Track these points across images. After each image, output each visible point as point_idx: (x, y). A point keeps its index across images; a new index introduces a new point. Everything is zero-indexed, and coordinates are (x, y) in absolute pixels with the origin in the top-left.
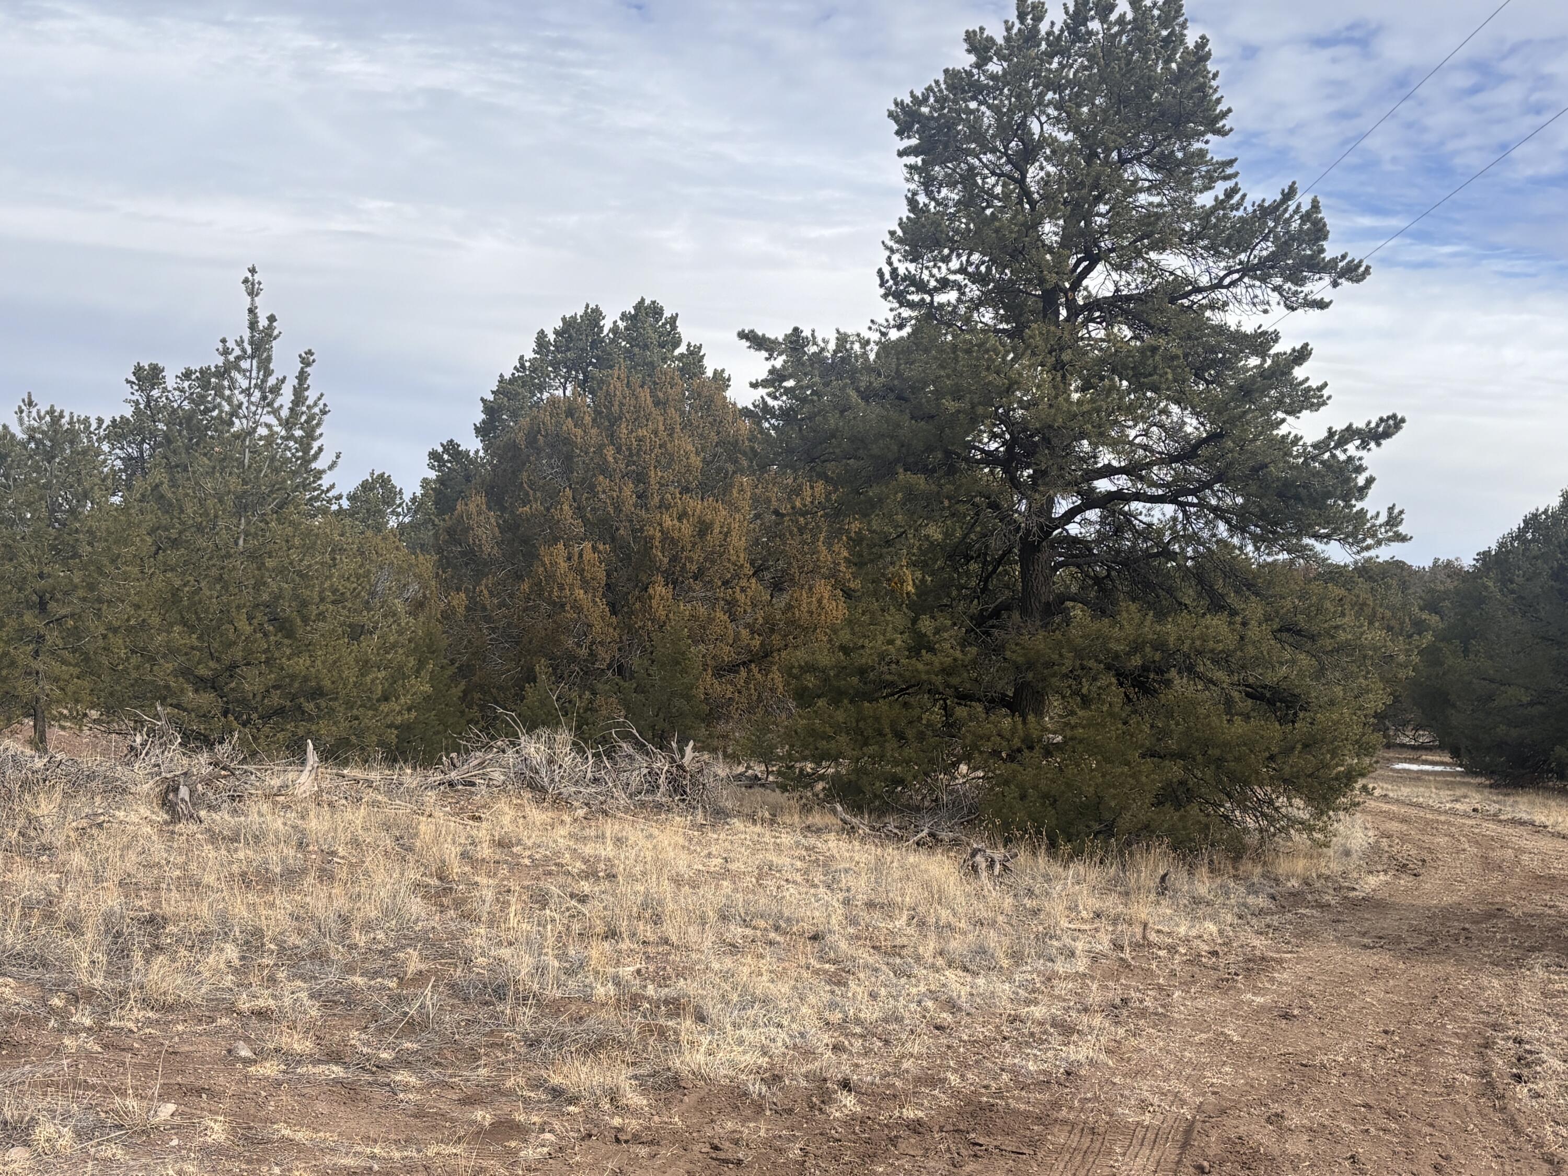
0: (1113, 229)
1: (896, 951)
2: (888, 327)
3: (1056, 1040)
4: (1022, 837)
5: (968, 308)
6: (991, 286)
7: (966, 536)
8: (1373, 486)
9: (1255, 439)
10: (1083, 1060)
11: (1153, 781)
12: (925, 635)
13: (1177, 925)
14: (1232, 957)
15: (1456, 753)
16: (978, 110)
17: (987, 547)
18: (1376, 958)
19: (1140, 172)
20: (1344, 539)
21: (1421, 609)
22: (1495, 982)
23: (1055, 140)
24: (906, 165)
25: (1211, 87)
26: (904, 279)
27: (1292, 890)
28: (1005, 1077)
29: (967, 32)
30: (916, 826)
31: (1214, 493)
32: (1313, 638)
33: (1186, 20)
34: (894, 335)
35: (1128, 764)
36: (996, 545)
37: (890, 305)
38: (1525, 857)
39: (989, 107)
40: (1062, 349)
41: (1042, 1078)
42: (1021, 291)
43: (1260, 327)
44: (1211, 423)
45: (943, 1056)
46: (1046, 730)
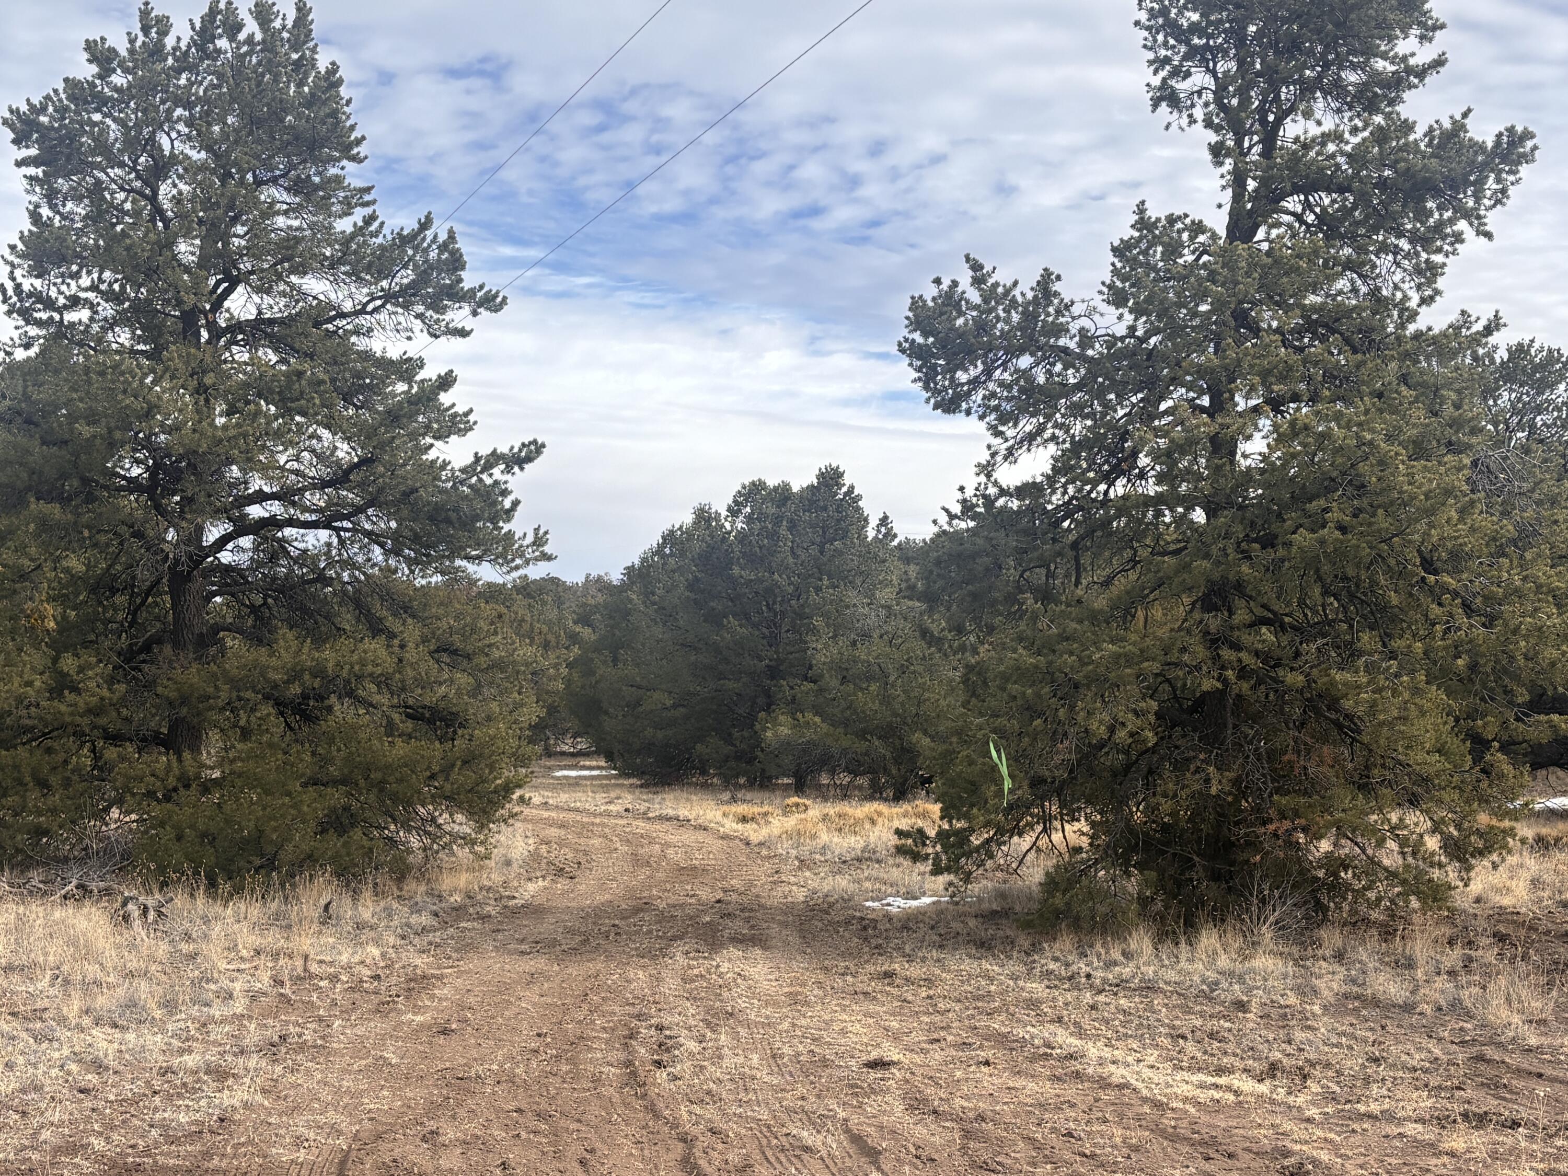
0: (251, 251)
1: (39, 1014)
2: (14, 346)
3: (209, 1085)
4: (179, 879)
5: (101, 327)
6: (127, 304)
7: (110, 567)
8: (519, 508)
9: (404, 465)
10: (238, 1104)
11: (315, 810)
12: (68, 674)
13: (340, 953)
14: (394, 980)
15: (609, 757)
16: (101, 122)
17: (134, 578)
18: (532, 963)
19: (277, 195)
20: (494, 560)
21: (575, 623)
22: (640, 974)
23: (187, 157)
24: (25, 176)
25: (344, 113)
26: (30, 295)
27: (456, 905)
28: (154, 1133)
29: (87, 41)
30: (63, 879)
31: (368, 518)
32: (468, 657)
33: (316, 45)
34: (20, 355)
35: (289, 794)
36: (144, 576)
37: (14, 323)
38: (670, 851)
39: (115, 120)
40: (204, 372)
41: (194, 1128)
42: (159, 311)
43: (405, 353)
44: (362, 448)
45: (88, 1120)
46: (203, 766)
